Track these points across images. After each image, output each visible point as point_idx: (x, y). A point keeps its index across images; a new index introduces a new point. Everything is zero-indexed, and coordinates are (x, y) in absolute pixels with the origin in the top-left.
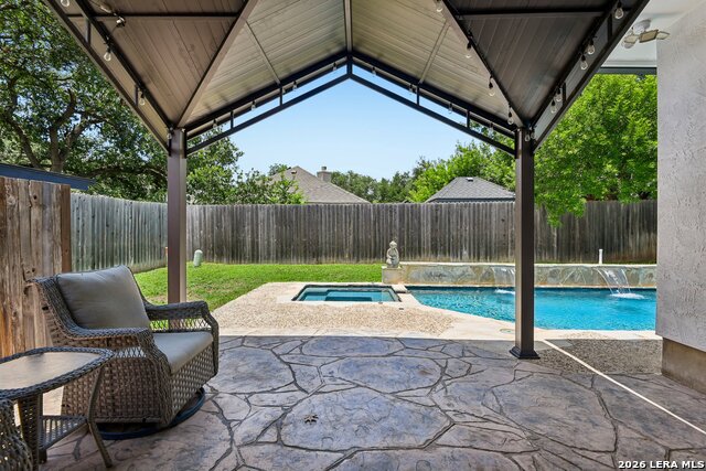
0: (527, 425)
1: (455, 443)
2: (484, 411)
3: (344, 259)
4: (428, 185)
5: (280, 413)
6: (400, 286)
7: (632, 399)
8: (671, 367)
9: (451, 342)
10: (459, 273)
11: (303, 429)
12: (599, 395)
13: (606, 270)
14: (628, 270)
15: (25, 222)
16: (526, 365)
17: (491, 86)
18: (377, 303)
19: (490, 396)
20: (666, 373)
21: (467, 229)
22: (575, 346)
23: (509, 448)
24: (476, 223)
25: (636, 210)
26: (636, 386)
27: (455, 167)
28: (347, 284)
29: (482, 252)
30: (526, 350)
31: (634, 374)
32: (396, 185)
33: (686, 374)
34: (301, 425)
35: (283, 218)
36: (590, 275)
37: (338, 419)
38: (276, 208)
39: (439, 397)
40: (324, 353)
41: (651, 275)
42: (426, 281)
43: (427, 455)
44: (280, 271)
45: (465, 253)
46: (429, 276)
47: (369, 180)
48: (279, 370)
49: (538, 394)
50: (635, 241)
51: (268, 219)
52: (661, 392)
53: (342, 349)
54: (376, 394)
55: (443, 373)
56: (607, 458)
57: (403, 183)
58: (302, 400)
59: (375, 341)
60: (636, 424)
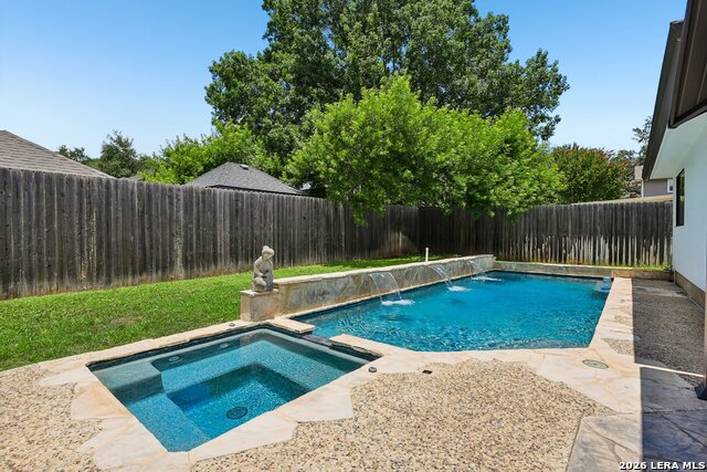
6: (285, 322)
10: (341, 287)
21: (271, 227)
36: (426, 273)
42: (308, 304)
46: (312, 296)
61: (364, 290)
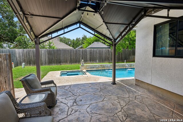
0: (117, 95)
1: (106, 100)
2: (110, 94)
3: (68, 64)
4: (87, 43)
5: (74, 100)
6: (84, 71)
7: (131, 89)
8: (136, 84)
9: (100, 83)
10: (97, 67)
11: (80, 102)
12: (126, 89)
13: (126, 64)
14: (130, 64)
15: (3, 65)
16: (114, 86)
17: (110, 35)
18: (81, 75)
19: (110, 92)
20: (136, 85)
21: (98, 55)
22: (122, 81)
23: (115, 99)
24: (100, 54)
25: (132, 51)
26: (131, 87)
27: (94, 39)
28: (71, 71)
29: (101, 60)
30: (114, 83)
31: (131, 85)
32: (77, 41)
33: (138, 84)
34: (79, 101)
35: (49, 53)
36: (123, 66)
37: (86, 100)
38: (47, 50)
39: (102, 93)
40: (76, 88)
41: (134, 65)
42: (90, 69)
43: (103, 102)
44: (51, 68)
45: (97, 61)
46: (91, 68)
47: (69, 39)
48: (68, 93)
49: (117, 90)
50: (131, 57)
51: (45, 53)
52: (135, 88)
53: (79, 87)
54: (90, 94)
55: (101, 89)
56: (128, 98)
57: (79, 41)
58: (77, 98)
59: (85, 84)
60: (132, 93)
61: (103, 67)
